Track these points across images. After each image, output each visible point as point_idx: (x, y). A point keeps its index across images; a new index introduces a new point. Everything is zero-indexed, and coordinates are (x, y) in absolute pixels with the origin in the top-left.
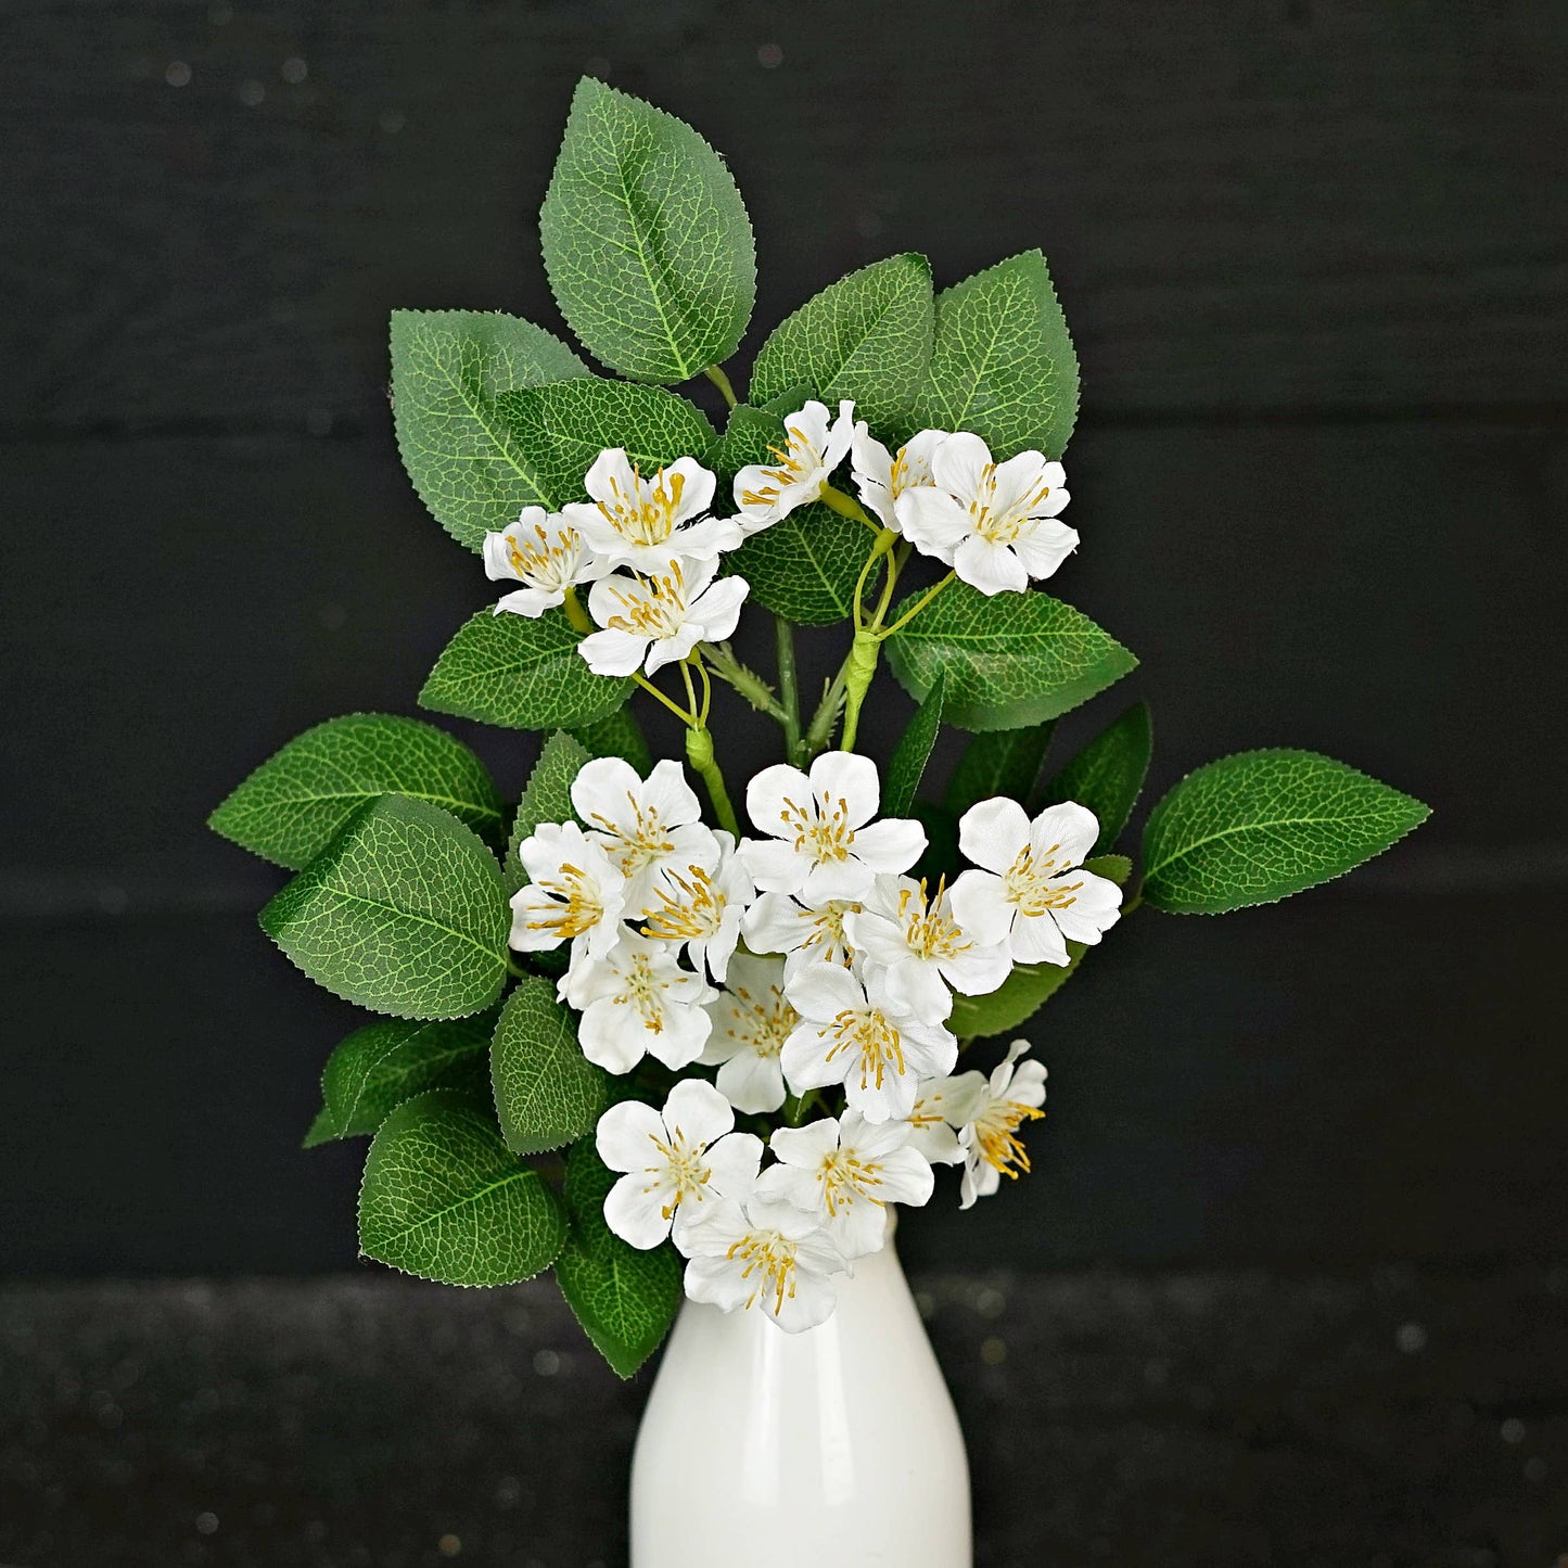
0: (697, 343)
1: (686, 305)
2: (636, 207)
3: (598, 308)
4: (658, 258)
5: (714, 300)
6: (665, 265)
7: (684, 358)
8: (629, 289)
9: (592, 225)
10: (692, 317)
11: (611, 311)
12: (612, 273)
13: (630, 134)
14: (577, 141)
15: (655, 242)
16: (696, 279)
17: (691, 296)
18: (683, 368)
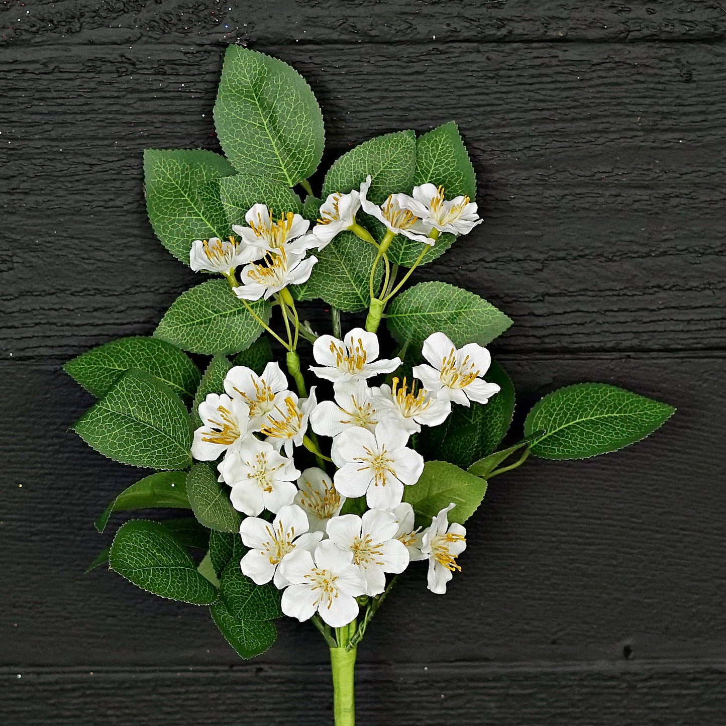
0: (296, 168)
1: (290, 151)
2: (261, 105)
3: (246, 155)
4: (275, 129)
5: (305, 147)
6: (278, 132)
7: (290, 177)
8: (261, 145)
9: (240, 115)
10: (293, 156)
11: (253, 156)
12: (252, 137)
13: (255, 69)
14: (229, 75)
15: (273, 121)
16: (294, 138)
17: (293, 146)
18: (290, 181)
